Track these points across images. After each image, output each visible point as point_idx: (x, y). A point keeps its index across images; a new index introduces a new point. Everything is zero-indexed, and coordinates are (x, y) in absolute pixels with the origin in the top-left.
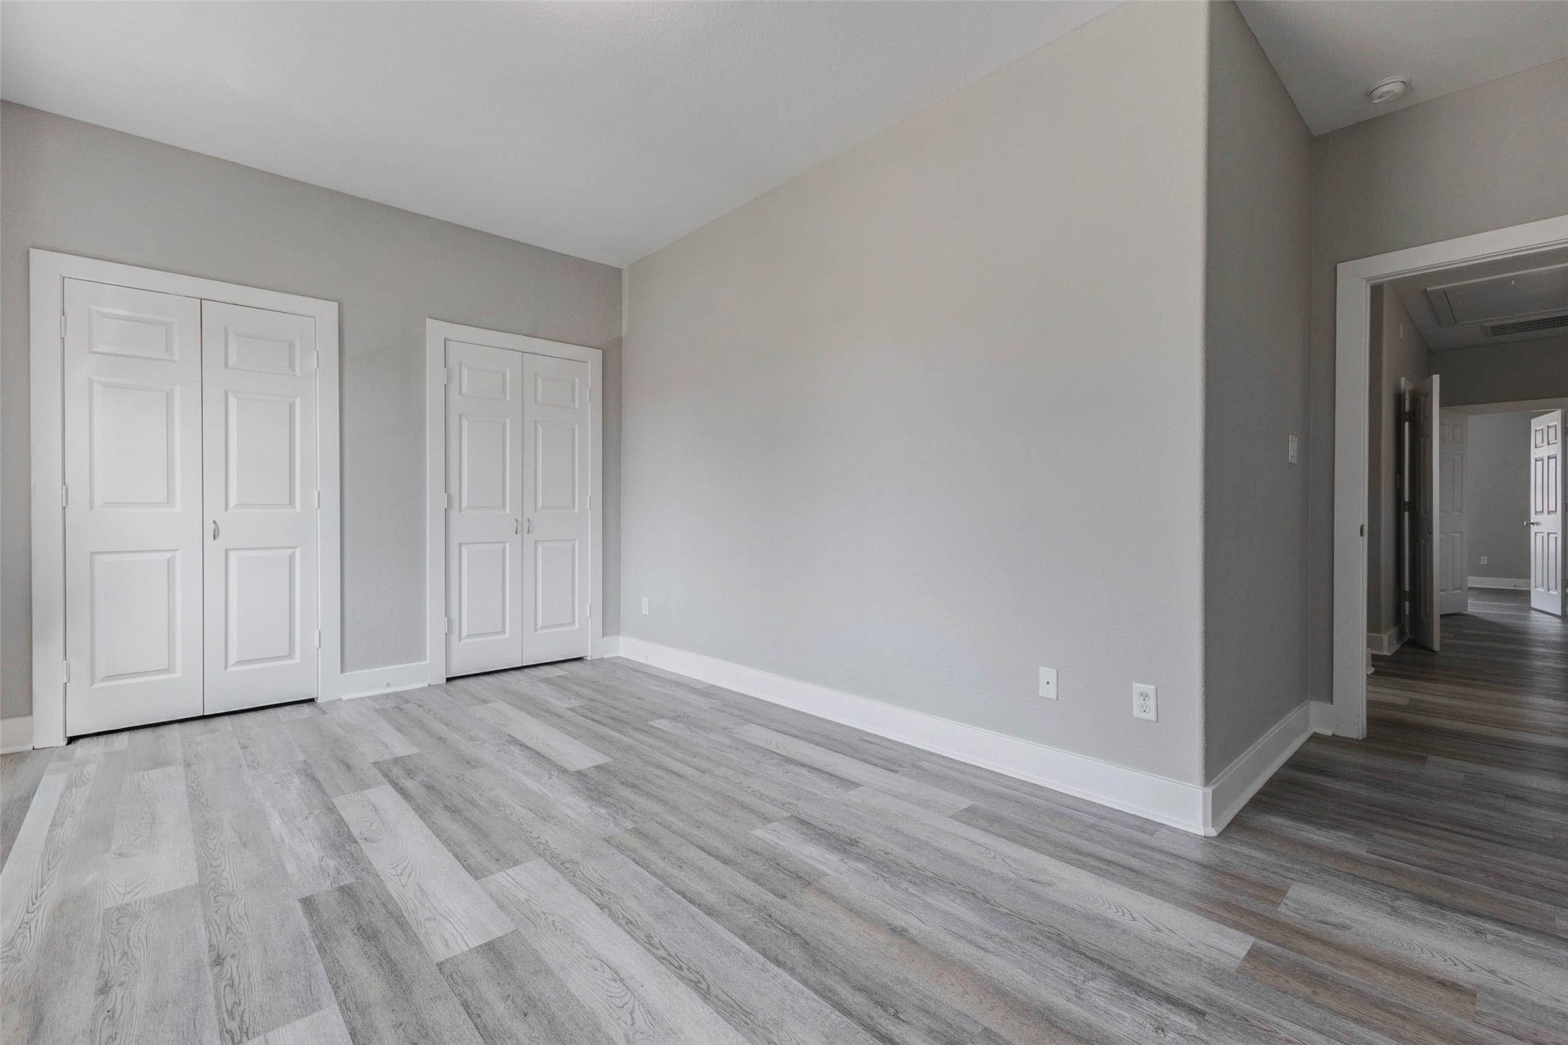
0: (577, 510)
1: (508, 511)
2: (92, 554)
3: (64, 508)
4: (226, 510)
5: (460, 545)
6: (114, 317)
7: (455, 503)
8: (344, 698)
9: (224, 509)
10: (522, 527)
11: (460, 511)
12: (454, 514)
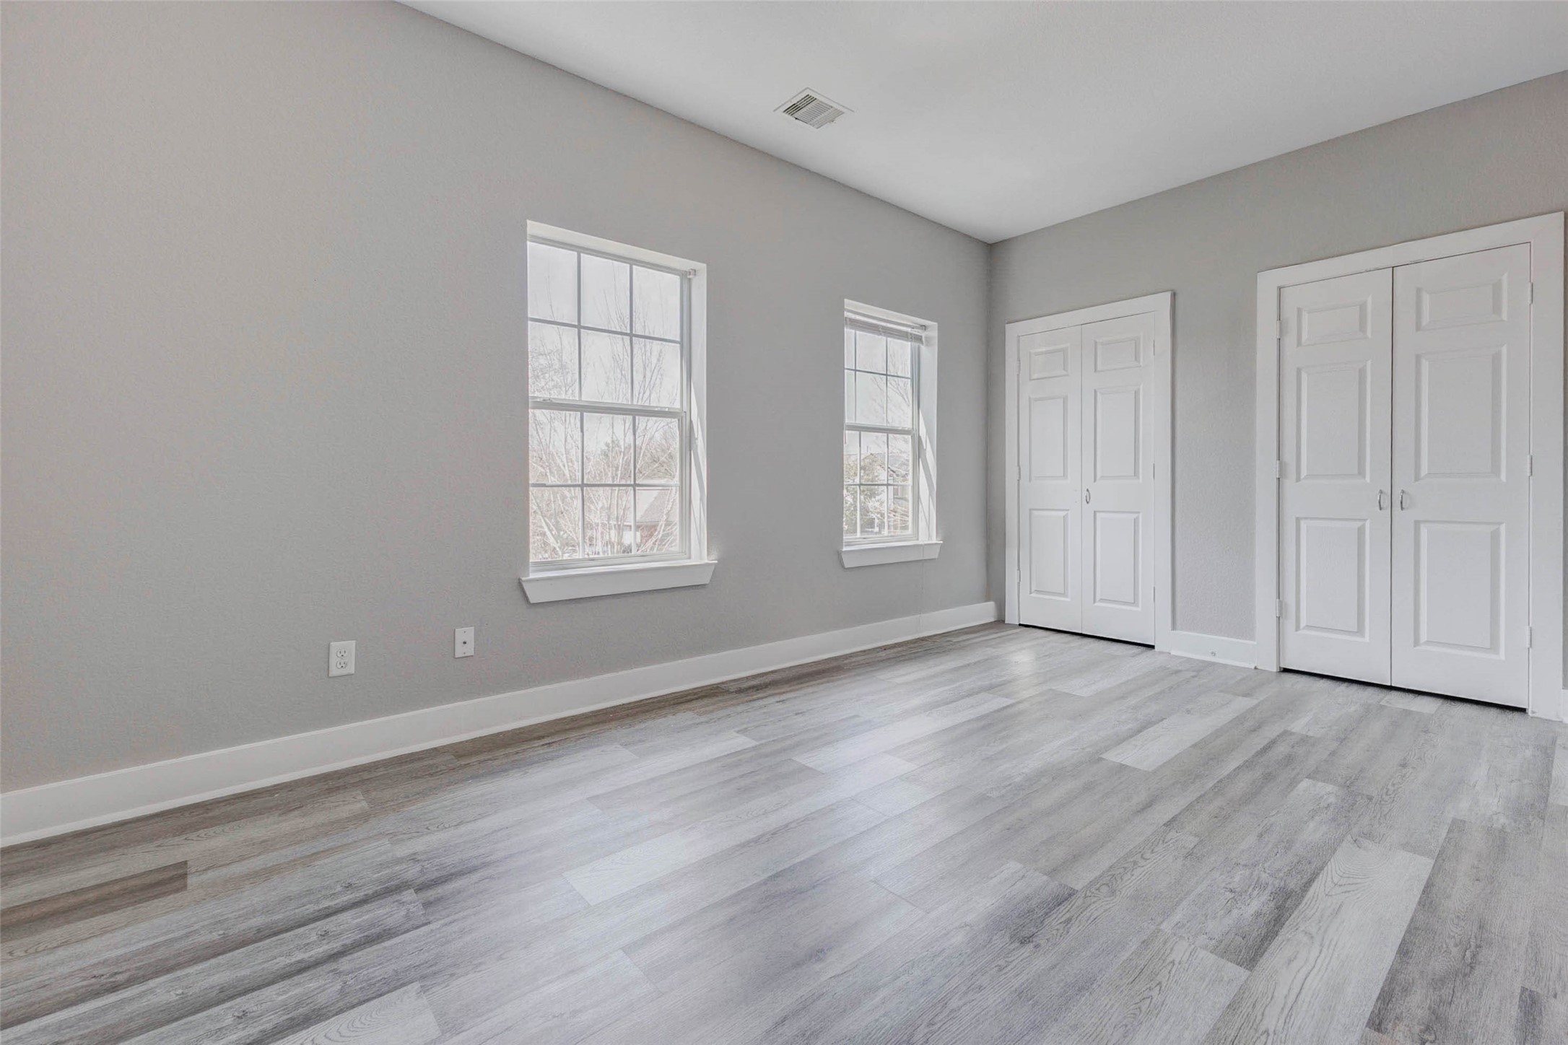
0: (1503, 477)
1: (1368, 479)
2: (1030, 510)
3: (1019, 480)
4: (1095, 481)
5: (1298, 520)
6: (1041, 353)
7: (1291, 469)
8: (1173, 653)
9: (1093, 480)
10: (1392, 501)
11: (1298, 479)
12: (1289, 484)
